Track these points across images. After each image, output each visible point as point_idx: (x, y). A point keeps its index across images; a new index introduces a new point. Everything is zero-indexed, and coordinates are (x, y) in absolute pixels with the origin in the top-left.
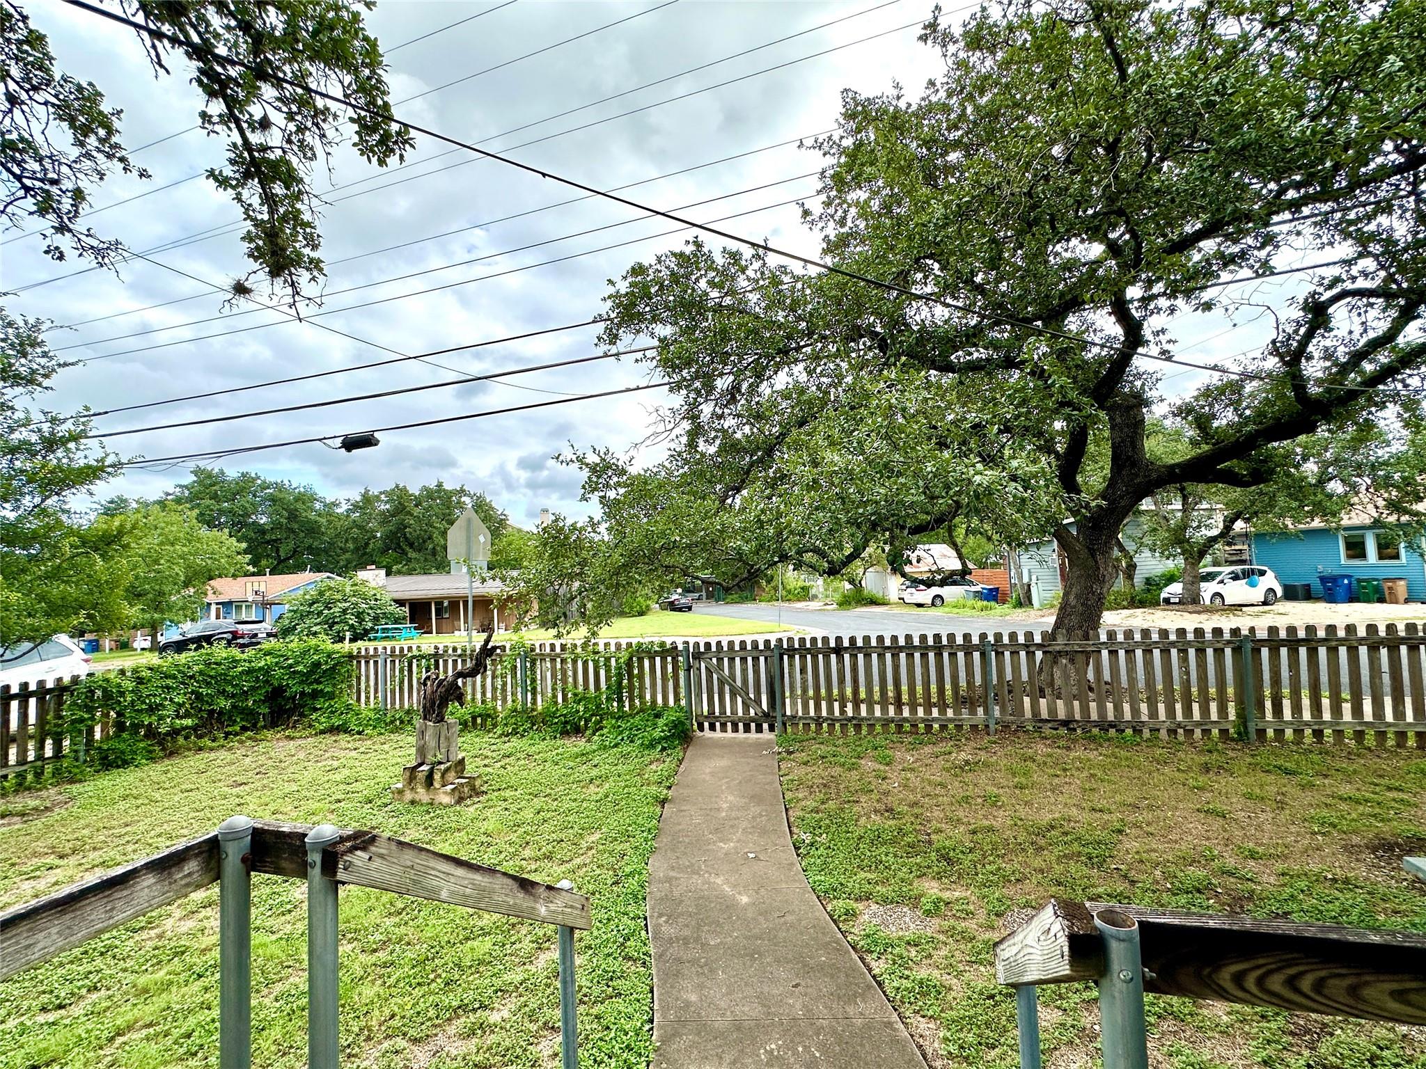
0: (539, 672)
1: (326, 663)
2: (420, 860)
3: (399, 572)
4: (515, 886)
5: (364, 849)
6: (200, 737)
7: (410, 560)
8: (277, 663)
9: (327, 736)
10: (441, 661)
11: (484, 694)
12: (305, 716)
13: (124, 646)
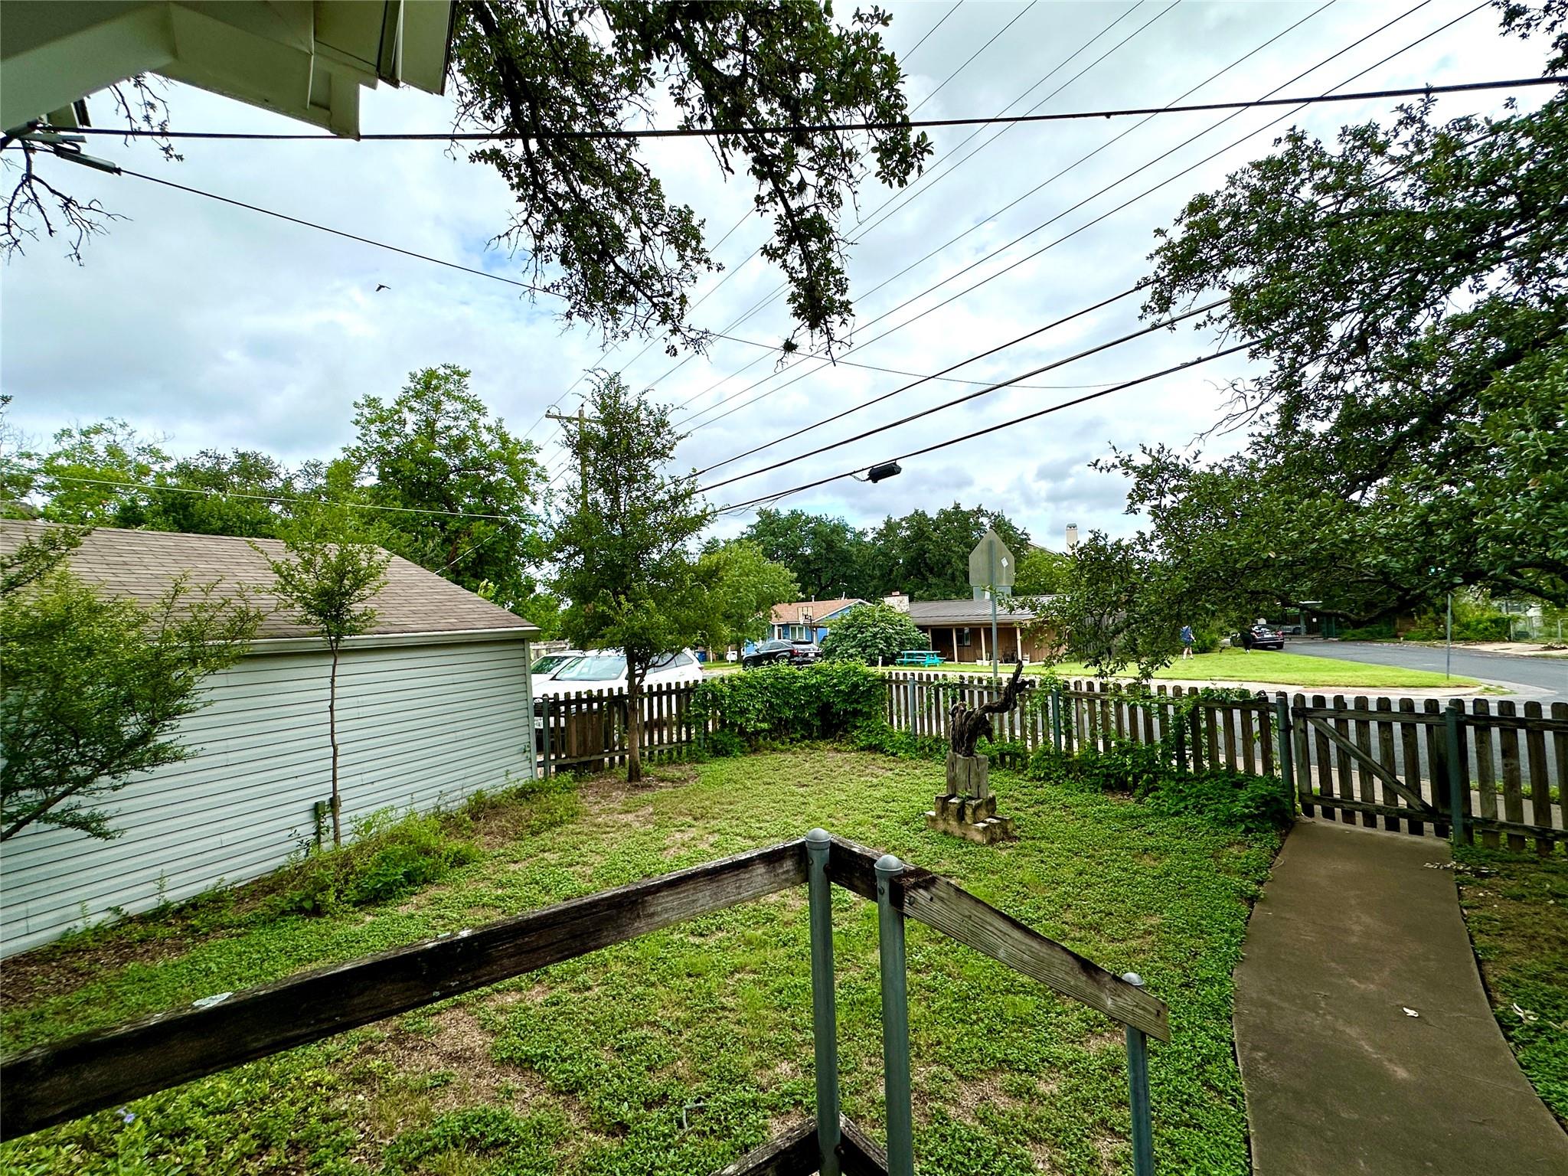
0: (1074, 713)
1: (863, 685)
2: (978, 913)
3: (921, 598)
4: (1076, 966)
5: (926, 889)
6: (774, 739)
7: (929, 586)
8: (825, 682)
9: (867, 753)
10: (966, 691)
11: (1012, 731)
12: (848, 732)
13: (721, 658)
